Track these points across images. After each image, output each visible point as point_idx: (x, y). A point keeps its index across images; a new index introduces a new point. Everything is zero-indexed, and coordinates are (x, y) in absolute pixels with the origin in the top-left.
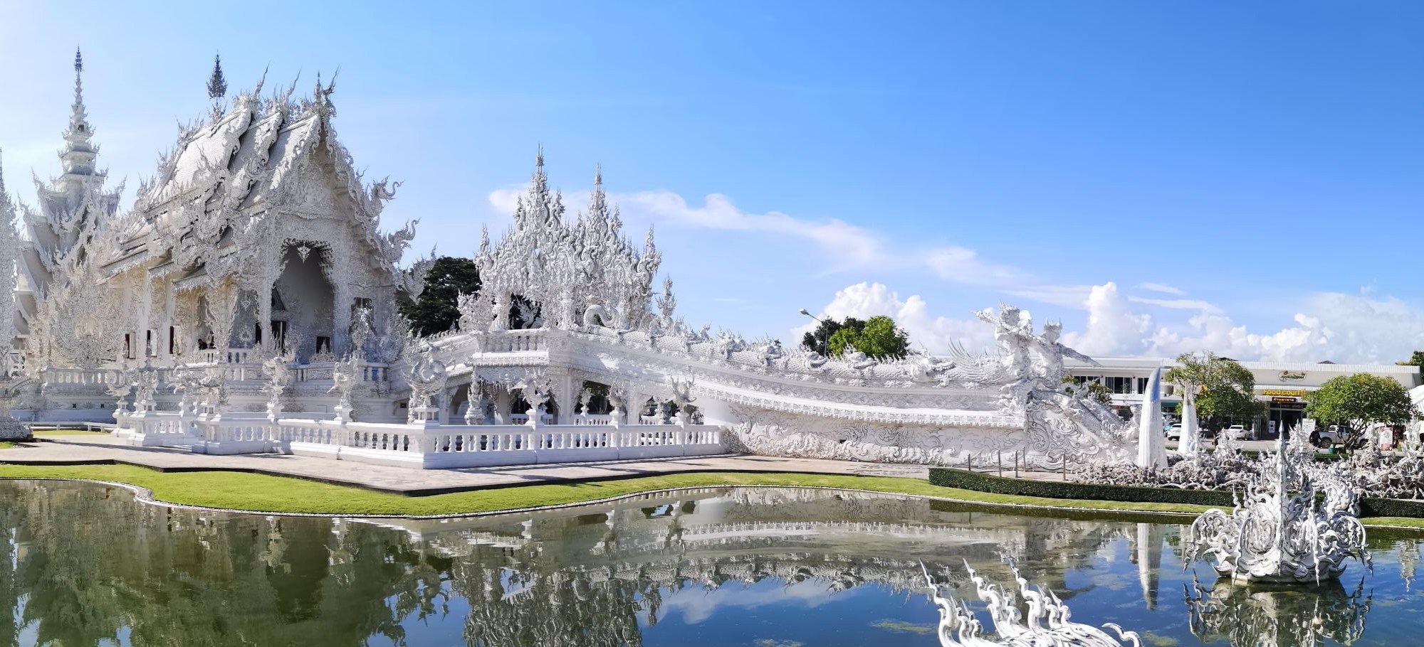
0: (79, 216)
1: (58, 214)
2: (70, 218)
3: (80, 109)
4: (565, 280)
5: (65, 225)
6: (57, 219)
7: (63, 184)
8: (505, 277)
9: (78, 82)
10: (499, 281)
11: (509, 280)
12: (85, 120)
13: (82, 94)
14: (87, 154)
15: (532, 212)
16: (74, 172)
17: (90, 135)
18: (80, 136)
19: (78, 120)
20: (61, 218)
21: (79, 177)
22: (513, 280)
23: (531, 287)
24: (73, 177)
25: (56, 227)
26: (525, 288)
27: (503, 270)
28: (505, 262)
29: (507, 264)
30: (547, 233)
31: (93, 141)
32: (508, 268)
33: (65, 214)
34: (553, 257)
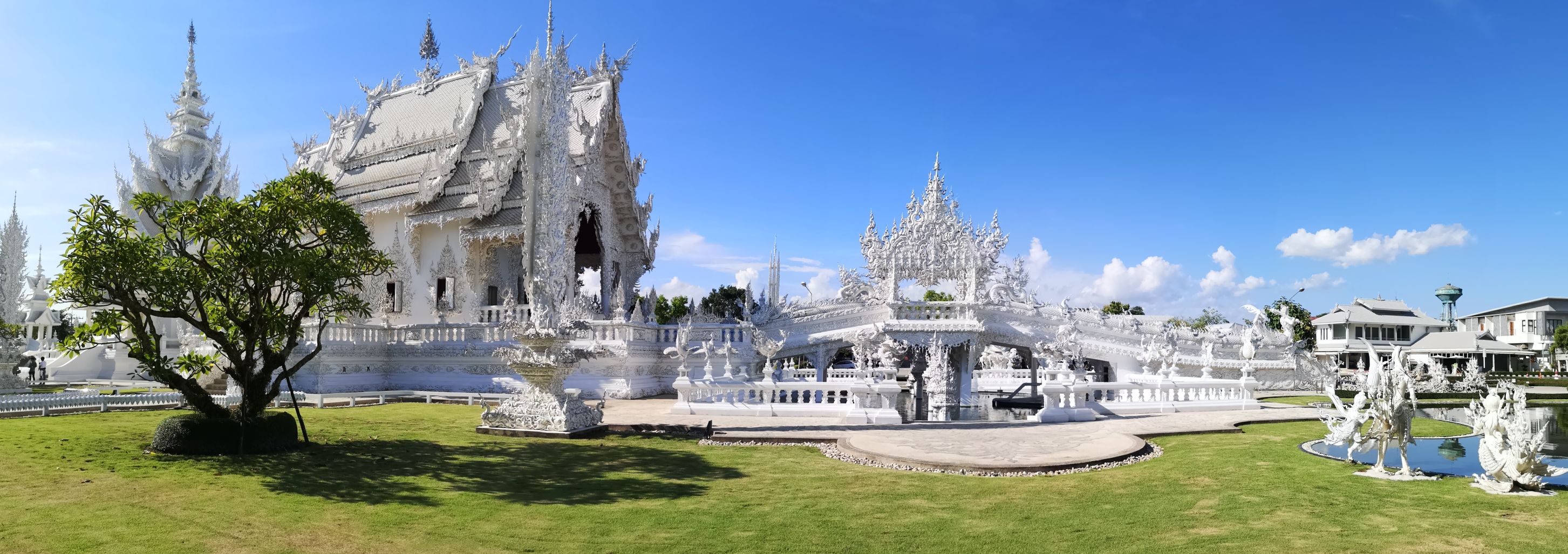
0: (198, 176)
1: (175, 171)
2: (190, 176)
3: (193, 78)
4: (972, 262)
5: (185, 183)
6: (175, 176)
7: (175, 144)
8: (901, 256)
9: (192, 52)
10: (893, 260)
11: (905, 259)
12: (199, 88)
13: (196, 64)
14: (199, 119)
15: (931, 206)
16: (189, 133)
17: (203, 102)
18: (194, 102)
19: (193, 87)
20: (180, 175)
21: (195, 140)
22: (910, 260)
23: (932, 266)
24: (189, 137)
25: (173, 185)
26: (924, 267)
27: (897, 250)
28: (900, 244)
29: (901, 246)
30: (948, 224)
31: (206, 109)
32: (902, 250)
33: (186, 173)
34: (956, 244)
